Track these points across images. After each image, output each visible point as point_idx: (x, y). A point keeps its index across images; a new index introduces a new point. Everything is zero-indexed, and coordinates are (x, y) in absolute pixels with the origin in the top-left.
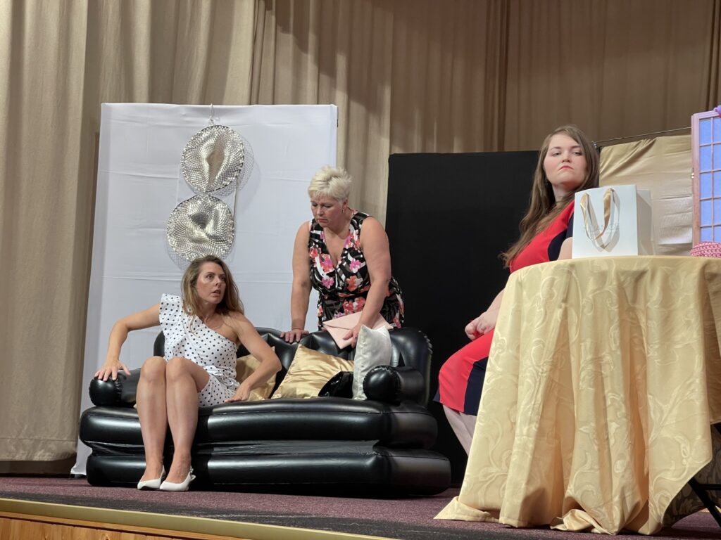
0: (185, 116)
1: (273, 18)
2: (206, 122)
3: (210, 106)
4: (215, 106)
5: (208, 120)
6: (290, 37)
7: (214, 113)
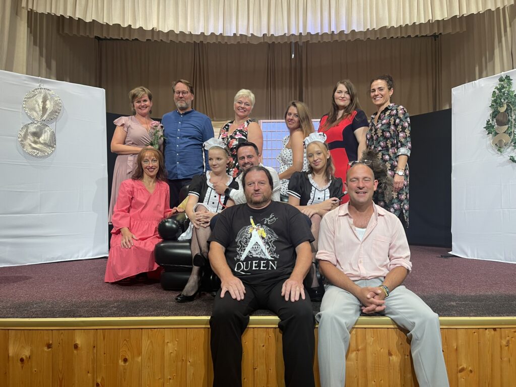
0: (25, 80)
1: (32, 38)
2: (37, 85)
3: (40, 78)
4: (42, 78)
5: (38, 85)
6: (38, 48)
7: (41, 81)
